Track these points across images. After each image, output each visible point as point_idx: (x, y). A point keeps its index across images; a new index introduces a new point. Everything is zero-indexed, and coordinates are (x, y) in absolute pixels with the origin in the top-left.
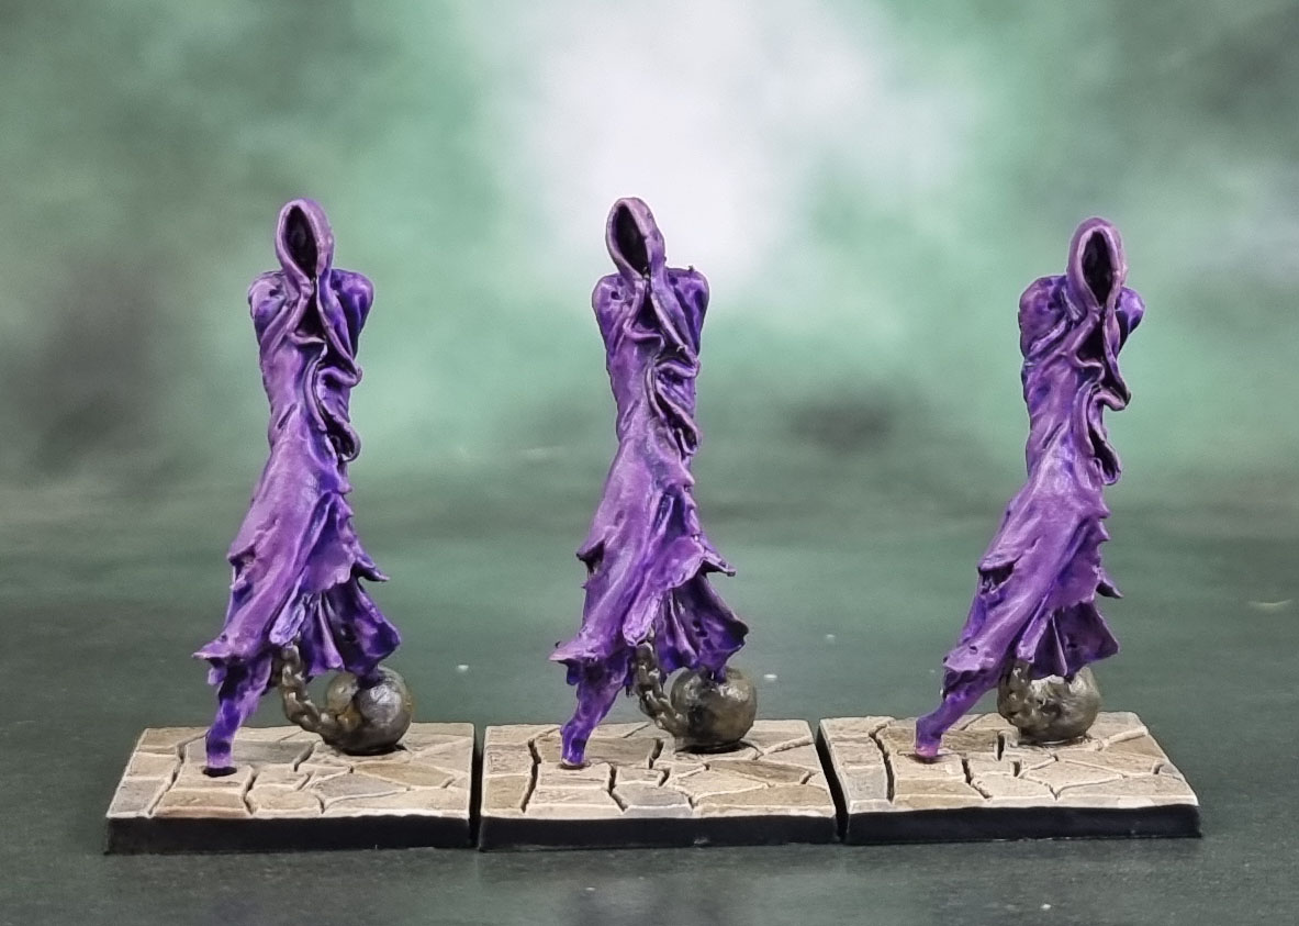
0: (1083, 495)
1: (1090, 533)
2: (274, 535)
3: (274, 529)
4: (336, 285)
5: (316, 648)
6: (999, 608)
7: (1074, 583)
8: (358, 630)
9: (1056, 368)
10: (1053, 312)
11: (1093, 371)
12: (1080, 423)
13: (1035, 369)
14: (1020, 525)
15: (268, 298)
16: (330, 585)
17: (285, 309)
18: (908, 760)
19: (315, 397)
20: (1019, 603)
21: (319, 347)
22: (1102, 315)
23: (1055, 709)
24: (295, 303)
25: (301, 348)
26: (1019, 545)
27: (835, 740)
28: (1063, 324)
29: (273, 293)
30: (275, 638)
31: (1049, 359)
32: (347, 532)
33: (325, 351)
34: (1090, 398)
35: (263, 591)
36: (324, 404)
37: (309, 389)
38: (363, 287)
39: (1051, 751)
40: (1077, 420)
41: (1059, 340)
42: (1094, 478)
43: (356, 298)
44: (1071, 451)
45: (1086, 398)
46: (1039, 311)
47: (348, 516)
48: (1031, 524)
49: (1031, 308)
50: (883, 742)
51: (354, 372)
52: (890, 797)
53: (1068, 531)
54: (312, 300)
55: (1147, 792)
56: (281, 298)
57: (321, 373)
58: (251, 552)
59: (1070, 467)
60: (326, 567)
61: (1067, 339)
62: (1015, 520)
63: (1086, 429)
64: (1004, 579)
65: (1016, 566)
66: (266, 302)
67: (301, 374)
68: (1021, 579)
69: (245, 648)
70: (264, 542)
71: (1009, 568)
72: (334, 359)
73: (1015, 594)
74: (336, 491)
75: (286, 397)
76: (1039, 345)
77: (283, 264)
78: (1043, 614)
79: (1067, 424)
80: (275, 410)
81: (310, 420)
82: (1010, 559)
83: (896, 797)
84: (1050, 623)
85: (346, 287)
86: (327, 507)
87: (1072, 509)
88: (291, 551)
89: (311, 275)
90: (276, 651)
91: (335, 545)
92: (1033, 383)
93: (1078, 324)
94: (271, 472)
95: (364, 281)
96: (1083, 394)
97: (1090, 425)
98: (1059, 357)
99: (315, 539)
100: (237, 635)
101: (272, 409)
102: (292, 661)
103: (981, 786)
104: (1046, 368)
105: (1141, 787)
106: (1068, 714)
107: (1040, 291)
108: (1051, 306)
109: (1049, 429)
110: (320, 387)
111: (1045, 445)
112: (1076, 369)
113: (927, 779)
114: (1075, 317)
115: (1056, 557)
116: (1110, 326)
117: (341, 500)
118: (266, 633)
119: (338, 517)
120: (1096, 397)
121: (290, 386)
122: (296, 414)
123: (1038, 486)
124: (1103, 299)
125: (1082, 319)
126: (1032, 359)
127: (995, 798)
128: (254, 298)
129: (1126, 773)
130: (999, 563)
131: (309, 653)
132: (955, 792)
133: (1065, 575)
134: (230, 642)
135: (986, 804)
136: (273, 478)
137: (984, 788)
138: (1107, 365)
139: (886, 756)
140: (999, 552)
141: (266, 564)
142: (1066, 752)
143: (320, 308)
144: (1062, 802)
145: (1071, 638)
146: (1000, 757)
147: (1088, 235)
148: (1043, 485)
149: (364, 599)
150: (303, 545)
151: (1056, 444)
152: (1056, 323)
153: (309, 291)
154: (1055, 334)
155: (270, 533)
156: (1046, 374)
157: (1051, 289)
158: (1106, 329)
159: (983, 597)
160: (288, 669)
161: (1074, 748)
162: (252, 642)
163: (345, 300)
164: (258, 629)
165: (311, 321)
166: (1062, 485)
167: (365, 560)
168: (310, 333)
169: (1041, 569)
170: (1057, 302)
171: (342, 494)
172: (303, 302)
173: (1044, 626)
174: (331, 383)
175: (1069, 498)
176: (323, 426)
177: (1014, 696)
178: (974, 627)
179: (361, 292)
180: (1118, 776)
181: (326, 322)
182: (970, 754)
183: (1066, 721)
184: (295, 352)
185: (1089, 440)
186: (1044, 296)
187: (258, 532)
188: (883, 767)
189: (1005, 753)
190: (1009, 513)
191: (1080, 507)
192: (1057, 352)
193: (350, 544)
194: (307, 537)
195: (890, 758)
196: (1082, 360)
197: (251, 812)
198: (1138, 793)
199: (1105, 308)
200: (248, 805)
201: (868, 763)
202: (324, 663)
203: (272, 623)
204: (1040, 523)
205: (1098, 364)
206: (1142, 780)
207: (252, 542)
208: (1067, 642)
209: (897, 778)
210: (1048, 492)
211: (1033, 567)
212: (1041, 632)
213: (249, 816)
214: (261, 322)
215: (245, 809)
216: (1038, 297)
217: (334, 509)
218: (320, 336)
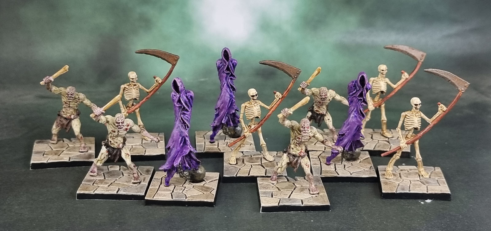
0: (358, 121)
1: (359, 128)
2: (223, 105)
3: (223, 104)
4: (232, 62)
5: (229, 123)
6: (342, 141)
7: (356, 136)
8: (235, 119)
9: (354, 98)
10: (354, 88)
11: (361, 100)
12: (358, 108)
13: (350, 98)
14: (346, 127)
15: (220, 64)
16: (231, 113)
17: (223, 66)
18: (325, 164)
19: (229, 82)
20: (346, 140)
21: (229, 73)
22: (363, 90)
23: (352, 155)
24: (225, 65)
25: (226, 73)
26: (346, 130)
27: (311, 158)
28: (356, 90)
29: (221, 63)
30: (223, 122)
31: (353, 96)
32: (234, 104)
33: (230, 74)
34: (360, 104)
35: (221, 115)
36: (230, 83)
37: (228, 81)
38: (236, 62)
39: (351, 162)
40: (357, 108)
41: (355, 93)
42: (360, 118)
43: (235, 64)
44: (356, 114)
45: (359, 104)
46: (351, 87)
47: (234, 102)
48: (348, 127)
49: (350, 87)
50: (320, 159)
51: (235, 77)
52: (321, 174)
53: (355, 128)
54: (228, 65)
55: (368, 174)
56: (222, 64)
57: (230, 78)
58: (219, 108)
59: (356, 116)
60: (231, 110)
61: (356, 93)
62: (345, 126)
63: (359, 110)
64: (343, 136)
65: (345, 134)
66: (219, 65)
67: (226, 78)
68: (346, 136)
69: (218, 124)
70: (221, 106)
71: (344, 134)
72: (232, 75)
73: (345, 139)
74: (233, 98)
75: (223, 81)
76: (351, 94)
77: (222, 57)
78: (350, 141)
79: (356, 108)
80: (222, 83)
81: (228, 85)
82: (344, 133)
83: (322, 174)
84: (351, 143)
85: (233, 62)
86: (231, 100)
87: (356, 124)
88: (226, 108)
89: (228, 61)
90: (223, 124)
91: (232, 106)
92: (350, 100)
93: (358, 91)
94: (222, 94)
95: (236, 61)
96: (359, 103)
97: (360, 109)
98: (355, 96)
99: (229, 106)
100: (217, 122)
101: (221, 83)
102: (225, 125)
103: (337, 172)
104: (352, 98)
105: (367, 172)
106: (355, 156)
107: (352, 84)
108: (354, 87)
109: (352, 109)
110: (230, 80)
111: (351, 112)
112: (358, 99)
113: (328, 170)
114: (358, 89)
115: (353, 132)
116: (364, 92)
117: (233, 99)
118: (222, 121)
119: (233, 102)
120: (361, 104)
121: (224, 80)
122: (225, 84)
123: (350, 120)
124: (363, 87)
125: (359, 90)
126: (350, 96)
127: (340, 175)
128: (218, 64)
129: (364, 169)
130: (342, 133)
131: (228, 123)
132: (333, 174)
133: (354, 135)
134: (216, 123)
135: (338, 176)
136: (222, 96)
137: (338, 172)
138: (363, 98)
139: (321, 162)
140: (342, 131)
141: (221, 110)
142: (353, 163)
143: (230, 67)
144: (352, 176)
145: (355, 144)
146: (342, 163)
147: (361, 76)
148: (351, 120)
149: (237, 115)
150: (227, 107)
151: (353, 112)
152: (354, 90)
153: (228, 64)
154: (354, 92)
155: (222, 105)
156: (352, 99)
157: (354, 83)
158: (363, 92)
159: (339, 139)
160: (224, 126)
161: (355, 162)
162: (219, 123)
163: (233, 64)
164: (220, 121)
165: (228, 69)
166: (354, 120)
167: (237, 108)
168: (228, 71)
169: (350, 134)
170: (355, 86)
171: (234, 98)
172: (227, 66)
173: (350, 144)
174: (231, 79)
175: (355, 122)
176: (230, 87)
177: (344, 155)
178: (337, 144)
179: (236, 63)
180: (363, 170)
181: (231, 69)
182: (336, 163)
183: (354, 157)
184: (225, 74)
185: (360, 112)
186: (352, 85)
187: (220, 105)
188: (320, 166)
189: (343, 163)
190: (344, 124)
191: (358, 124)
192: (354, 95)
193: (235, 106)
194: (228, 106)
195: (321, 163)
196: (359, 97)
197: (220, 151)
198: (366, 174)
199: (363, 89)
200: (219, 149)
201: (317, 165)
202: (230, 125)
203: (222, 120)
204: (350, 127)
205: (362, 98)
206: (367, 171)
207: (219, 106)
208: (355, 145)
209: (322, 169)
210: (352, 121)
211: (348, 134)
212: (350, 145)
213: (220, 152)
214: (219, 68)
215: (219, 151)
216: (351, 85)
217: (232, 101)
218: (229, 71)
